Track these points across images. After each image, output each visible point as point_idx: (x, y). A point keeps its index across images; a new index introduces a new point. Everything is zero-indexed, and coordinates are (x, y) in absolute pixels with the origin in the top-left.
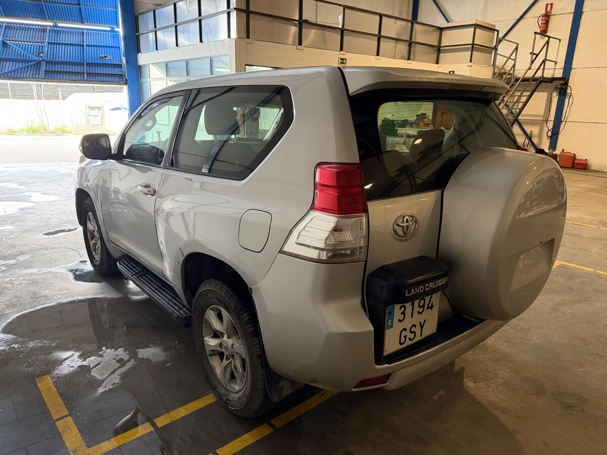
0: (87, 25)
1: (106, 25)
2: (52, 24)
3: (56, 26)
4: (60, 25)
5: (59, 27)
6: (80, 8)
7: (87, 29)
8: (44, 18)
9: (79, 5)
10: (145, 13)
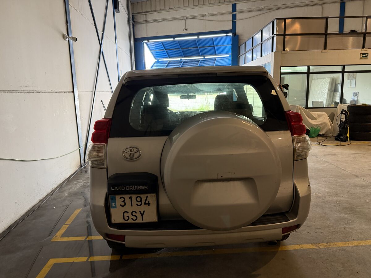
0: (218, 56)
1: (227, 54)
2: (202, 58)
3: (204, 58)
4: (206, 57)
5: (206, 59)
6: (215, 48)
7: (218, 58)
8: (199, 56)
9: (214, 46)
10: (242, 45)
